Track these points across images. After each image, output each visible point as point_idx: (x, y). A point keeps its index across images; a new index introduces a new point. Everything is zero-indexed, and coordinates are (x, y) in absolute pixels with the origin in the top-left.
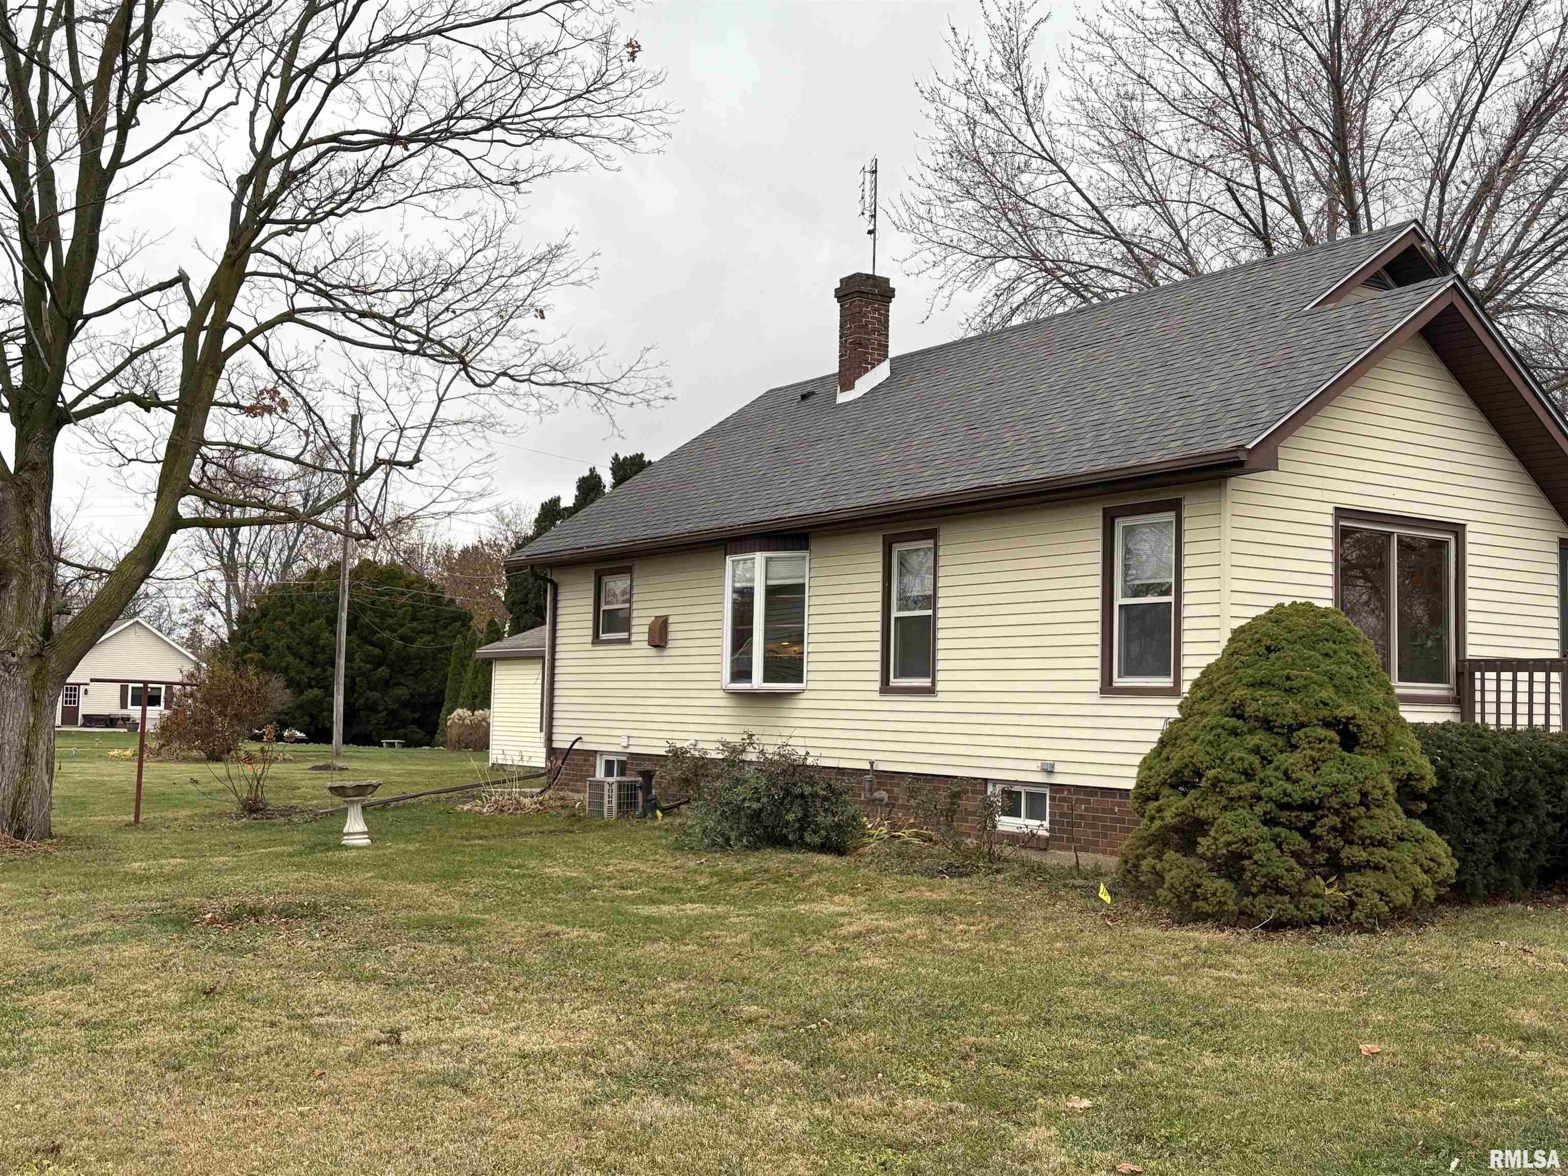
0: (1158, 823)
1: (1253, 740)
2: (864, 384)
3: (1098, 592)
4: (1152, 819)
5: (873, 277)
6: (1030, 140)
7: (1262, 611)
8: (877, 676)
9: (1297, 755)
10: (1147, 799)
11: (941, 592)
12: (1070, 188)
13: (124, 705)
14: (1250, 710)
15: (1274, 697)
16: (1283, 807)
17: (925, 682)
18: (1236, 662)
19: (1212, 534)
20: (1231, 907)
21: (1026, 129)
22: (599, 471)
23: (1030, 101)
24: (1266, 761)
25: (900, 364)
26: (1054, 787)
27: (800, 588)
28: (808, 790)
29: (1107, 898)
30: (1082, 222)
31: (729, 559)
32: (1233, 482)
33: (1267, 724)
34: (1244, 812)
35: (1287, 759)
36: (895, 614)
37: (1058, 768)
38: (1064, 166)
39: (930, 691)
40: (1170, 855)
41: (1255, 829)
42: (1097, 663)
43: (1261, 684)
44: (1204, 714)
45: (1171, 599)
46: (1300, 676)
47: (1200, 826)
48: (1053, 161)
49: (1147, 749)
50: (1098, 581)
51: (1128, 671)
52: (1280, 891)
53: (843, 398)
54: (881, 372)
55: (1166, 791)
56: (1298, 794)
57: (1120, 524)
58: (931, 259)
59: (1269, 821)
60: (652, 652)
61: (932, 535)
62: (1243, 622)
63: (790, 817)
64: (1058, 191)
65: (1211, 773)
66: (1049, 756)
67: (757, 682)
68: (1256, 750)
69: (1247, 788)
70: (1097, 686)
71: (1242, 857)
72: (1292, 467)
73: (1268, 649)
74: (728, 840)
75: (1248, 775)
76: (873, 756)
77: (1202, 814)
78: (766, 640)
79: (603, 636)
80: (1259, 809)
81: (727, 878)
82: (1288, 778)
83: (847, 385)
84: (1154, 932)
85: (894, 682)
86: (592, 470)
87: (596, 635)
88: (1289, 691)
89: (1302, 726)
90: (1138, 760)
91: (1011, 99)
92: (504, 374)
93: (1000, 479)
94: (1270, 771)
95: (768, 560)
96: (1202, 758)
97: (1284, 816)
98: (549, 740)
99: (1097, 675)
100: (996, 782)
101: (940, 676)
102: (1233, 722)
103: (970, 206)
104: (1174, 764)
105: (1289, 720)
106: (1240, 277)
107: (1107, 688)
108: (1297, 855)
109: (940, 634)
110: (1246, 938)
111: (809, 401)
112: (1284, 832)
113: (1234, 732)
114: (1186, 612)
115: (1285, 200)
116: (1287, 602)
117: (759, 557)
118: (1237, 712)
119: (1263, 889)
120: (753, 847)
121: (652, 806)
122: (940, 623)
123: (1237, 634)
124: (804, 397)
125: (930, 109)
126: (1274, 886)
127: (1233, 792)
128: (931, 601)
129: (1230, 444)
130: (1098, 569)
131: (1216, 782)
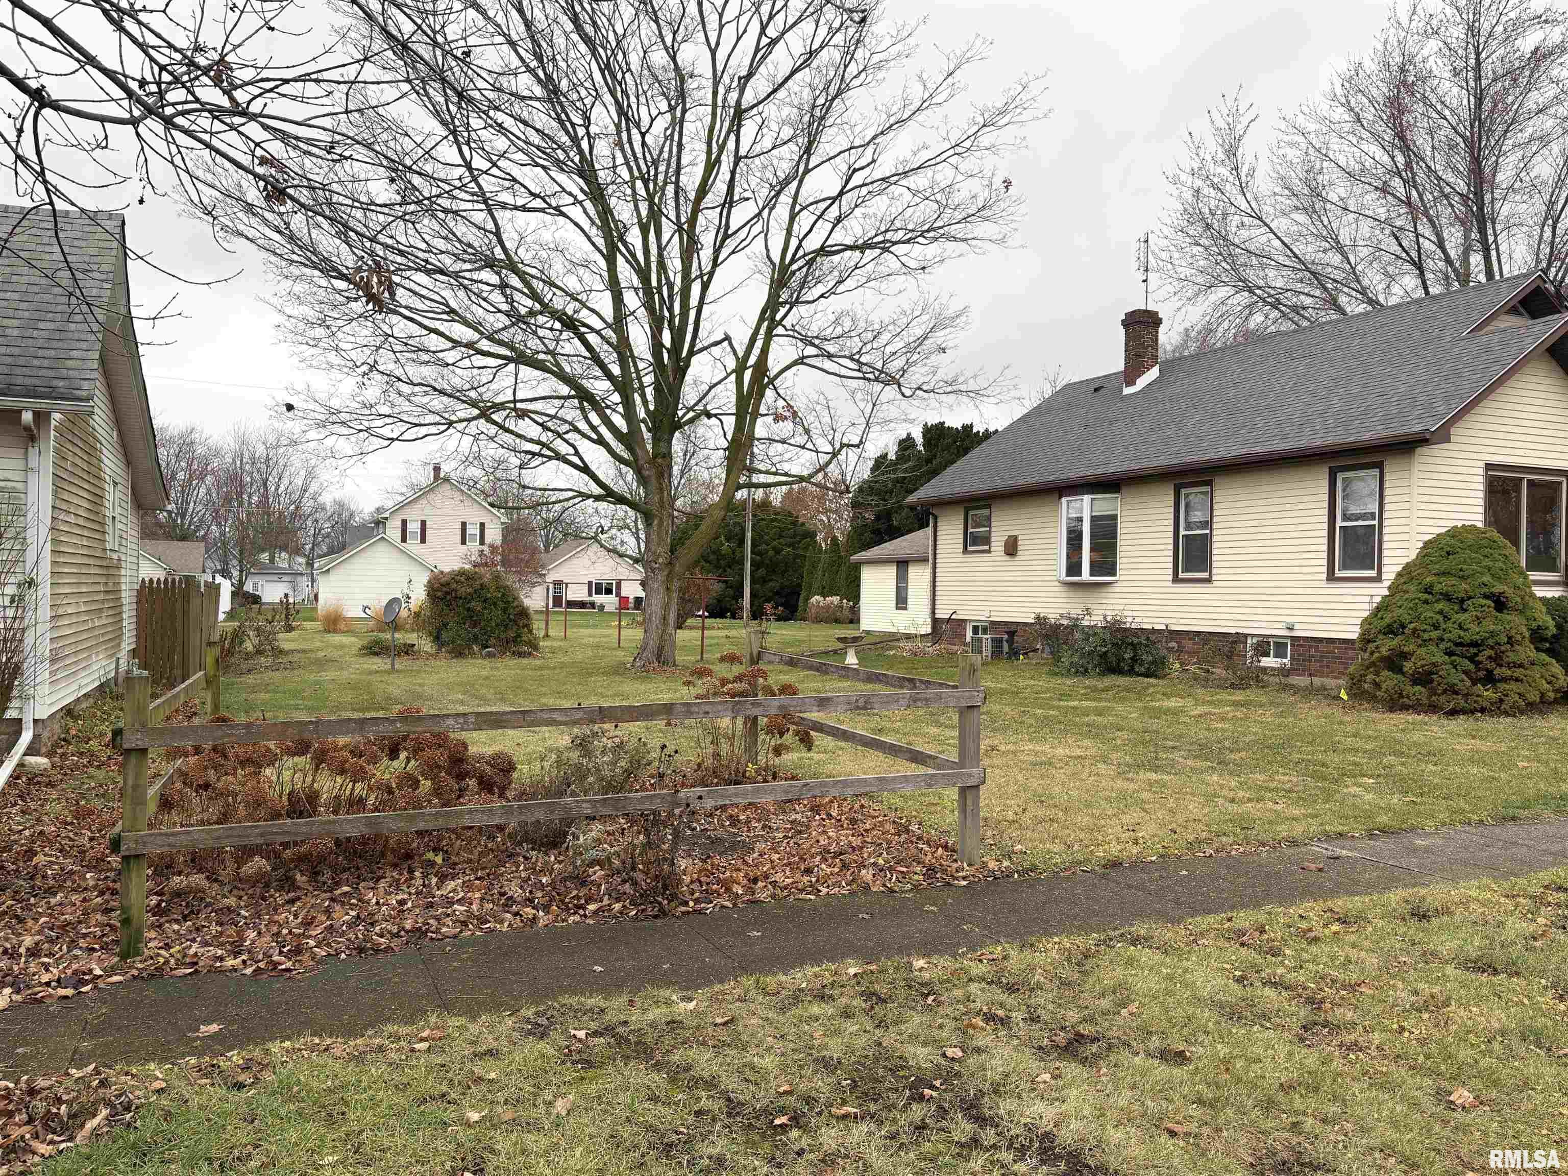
0: (1376, 655)
1: (1439, 606)
2: (1142, 382)
3: (1325, 519)
4: (1372, 653)
5: (1146, 311)
6: (1244, 205)
7: (1443, 530)
8: (1171, 572)
9: (1466, 615)
10: (1369, 641)
11: (1215, 519)
12: (1272, 236)
13: (590, 595)
14: (1437, 588)
15: (1453, 581)
16: (1457, 644)
17: (1205, 575)
18: (1427, 560)
19: (1406, 482)
20: (1425, 701)
21: (1240, 197)
22: (913, 435)
23: (1243, 179)
24: (1446, 618)
25: (1168, 367)
26: (1294, 639)
27: (1115, 517)
28: (1136, 641)
29: (1345, 697)
30: (1281, 259)
31: (1064, 500)
32: (1419, 451)
33: (1447, 597)
34: (1433, 648)
35: (1462, 617)
36: (1182, 532)
37: (1297, 626)
38: (1267, 221)
39: (1209, 580)
40: (1386, 673)
41: (1440, 658)
42: (1325, 562)
43: (1444, 574)
44: (1406, 592)
45: (1376, 522)
46: (1469, 569)
47: (1405, 656)
48: (1260, 219)
49: (1366, 614)
50: (1326, 511)
51: (1344, 567)
52: (1457, 693)
53: (1127, 391)
54: (1153, 373)
55: (1381, 637)
56: (1467, 637)
57: (1340, 476)
58: (1172, 290)
59: (1450, 653)
60: (1007, 558)
61: (1210, 483)
62: (1430, 537)
63: (1127, 656)
64: (1264, 239)
65: (1412, 626)
66: (1291, 619)
67: (1086, 575)
68: (1441, 612)
69: (1435, 634)
70: (1324, 576)
71: (1431, 673)
72: (1459, 439)
73: (1448, 553)
74: (1086, 670)
75: (1436, 627)
76: (1167, 621)
77: (1406, 649)
78: (1092, 550)
79: (970, 548)
80: (1443, 646)
81: (1095, 690)
82: (1461, 628)
83: (1131, 382)
84: (1377, 716)
85: (1181, 575)
86: (909, 435)
87: (965, 547)
88: (1462, 578)
89: (1470, 598)
90: (1359, 621)
91: (1231, 179)
92: (919, 388)
93: (1259, 449)
94: (1449, 624)
95: (1092, 500)
96: (1406, 618)
97: (1458, 650)
98: (933, 612)
99: (1325, 569)
100: (1253, 636)
101: (1214, 571)
102: (1426, 596)
103: (1196, 249)
104: (1388, 620)
105: (1462, 595)
106: (1413, 308)
107: (1331, 577)
108: (1466, 673)
109: (1215, 545)
110: (1435, 717)
111: (1101, 392)
112: (1458, 660)
113: (1426, 602)
114: (1386, 530)
115: (1434, 238)
116: (1459, 524)
117: (1087, 498)
118: (1428, 590)
119: (1445, 691)
120: (1102, 674)
121: (1014, 653)
122: (1215, 539)
123: (1427, 544)
124: (1096, 390)
125: (1172, 189)
126: (1453, 690)
127: (1426, 636)
128: (1208, 524)
129: (1419, 428)
130: (1326, 504)
131: (1415, 630)
